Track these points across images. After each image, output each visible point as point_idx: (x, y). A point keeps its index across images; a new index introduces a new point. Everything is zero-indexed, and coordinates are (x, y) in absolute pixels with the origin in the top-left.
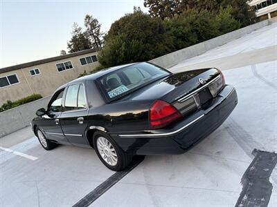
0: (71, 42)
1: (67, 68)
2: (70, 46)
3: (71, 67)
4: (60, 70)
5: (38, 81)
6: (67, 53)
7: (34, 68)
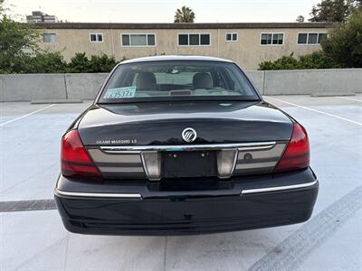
0: (319, 5)
1: (275, 42)
2: (314, 11)
3: (281, 42)
4: (264, 42)
5: (231, 50)
6: (306, 21)
7: (232, 32)
